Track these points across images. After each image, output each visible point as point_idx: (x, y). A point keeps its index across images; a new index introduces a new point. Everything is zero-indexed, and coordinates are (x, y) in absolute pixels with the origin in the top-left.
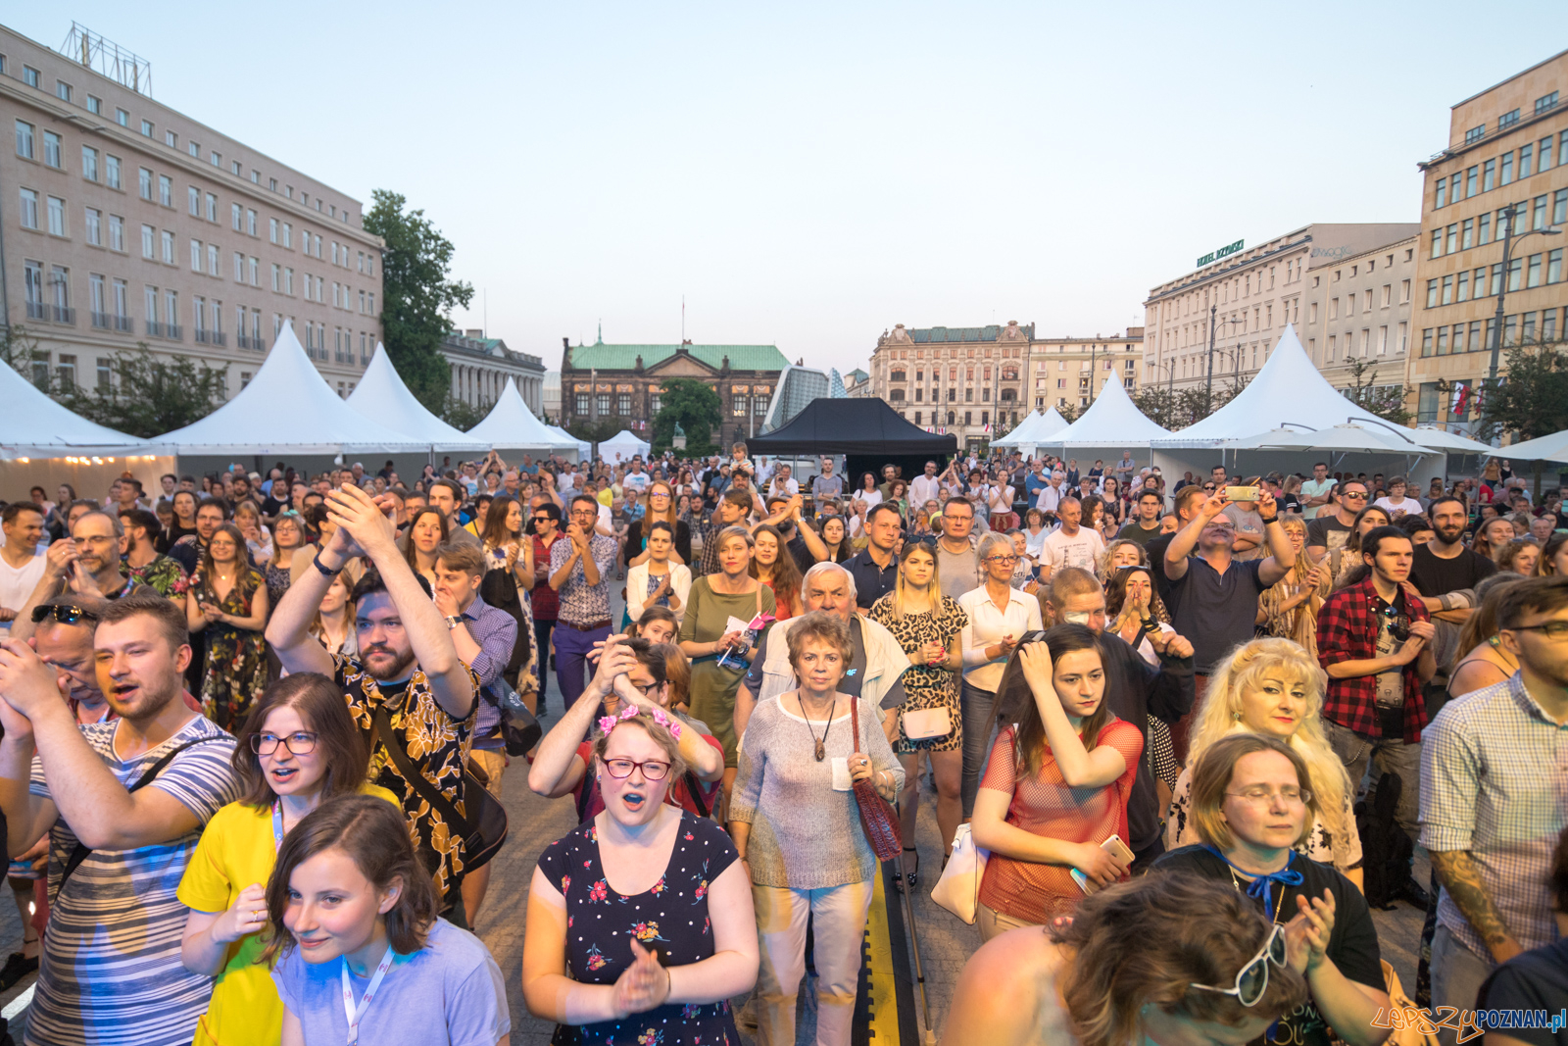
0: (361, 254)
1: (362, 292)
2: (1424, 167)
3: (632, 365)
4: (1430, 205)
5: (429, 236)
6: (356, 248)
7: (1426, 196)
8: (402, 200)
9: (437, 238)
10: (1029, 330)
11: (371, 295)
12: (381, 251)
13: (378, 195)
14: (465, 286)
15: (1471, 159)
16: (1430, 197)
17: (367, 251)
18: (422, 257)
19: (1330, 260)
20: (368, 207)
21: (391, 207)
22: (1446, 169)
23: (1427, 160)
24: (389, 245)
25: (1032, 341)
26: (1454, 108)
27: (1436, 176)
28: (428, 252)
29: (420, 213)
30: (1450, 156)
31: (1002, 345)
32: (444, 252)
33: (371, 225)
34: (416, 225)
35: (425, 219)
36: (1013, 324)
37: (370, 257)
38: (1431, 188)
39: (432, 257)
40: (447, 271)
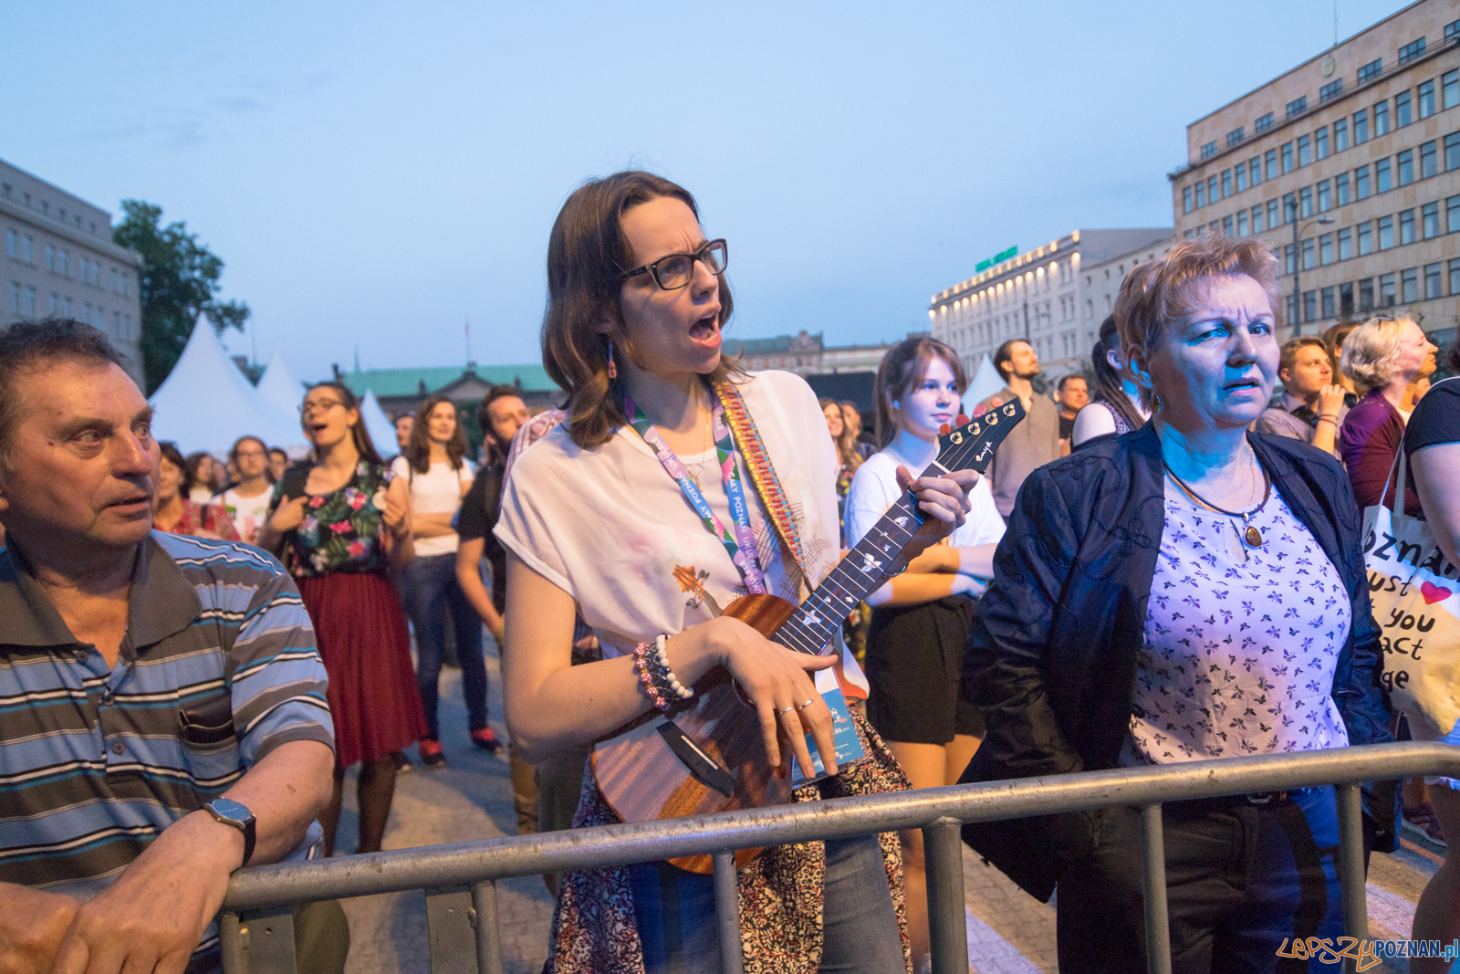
0: (114, 271)
1: (117, 314)
2: (1173, 178)
3: (412, 389)
4: (1180, 211)
5: (194, 251)
6: (107, 264)
7: (1176, 204)
8: (157, 212)
9: (203, 253)
10: (818, 339)
11: (128, 317)
12: (137, 268)
13: (130, 206)
14: (239, 304)
15: (1212, 170)
16: (1181, 202)
17: (121, 269)
18: (184, 275)
19: (1097, 261)
20: (119, 218)
21: (145, 220)
22: (1190, 179)
23: (1173, 171)
24: (148, 261)
25: (823, 350)
26: (1189, 127)
27: (1182, 185)
28: (193, 268)
29: (181, 226)
30: (1193, 168)
31: (796, 354)
32: (213, 268)
33: (121, 237)
34: (176, 239)
35: (189, 231)
36: (803, 333)
37: (125, 275)
38: (1179, 196)
39: (197, 274)
40: (217, 289)
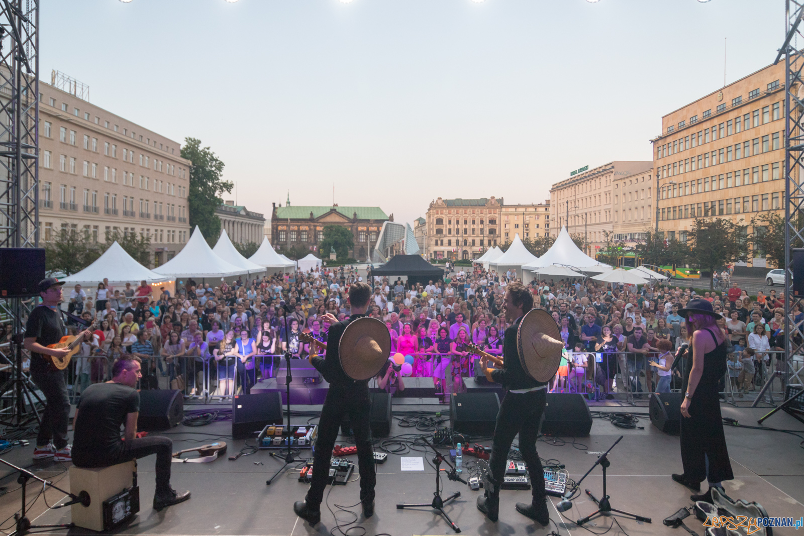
0: (180, 168)
1: (180, 187)
2: (652, 141)
3: (308, 216)
4: (656, 157)
5: (212, 159)
6: (178, 166)
7: (654, 153)
8: (200, 142)
9: (216, 160)
10: (501, 201)
11: (184, 187)
12: (190, 167)
13: (187, 140)
14: (229, 183)
15: (670, 139)
16: (656, 153)
17: (183, 167)
18: (208, 168)
19: (623, 177)
20: (183, 145)
21: (194, 146)
22: (660, 143)
23: (653, 139)
24: (193, 164)
25: (502, 206)
26: (663, 118)
27: (657, 146)
28: (211, 167)
29: (208, 149)
30: (661, 138)
31: (488, 208)
32: (220, 166)
33: (184, 154)
34: (206, 154)
35: (211, 151)
36: (493, 198)
37: (184, 170)
38: (656, 150)
39: (213, 169)
40: (221, 175)
